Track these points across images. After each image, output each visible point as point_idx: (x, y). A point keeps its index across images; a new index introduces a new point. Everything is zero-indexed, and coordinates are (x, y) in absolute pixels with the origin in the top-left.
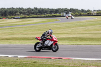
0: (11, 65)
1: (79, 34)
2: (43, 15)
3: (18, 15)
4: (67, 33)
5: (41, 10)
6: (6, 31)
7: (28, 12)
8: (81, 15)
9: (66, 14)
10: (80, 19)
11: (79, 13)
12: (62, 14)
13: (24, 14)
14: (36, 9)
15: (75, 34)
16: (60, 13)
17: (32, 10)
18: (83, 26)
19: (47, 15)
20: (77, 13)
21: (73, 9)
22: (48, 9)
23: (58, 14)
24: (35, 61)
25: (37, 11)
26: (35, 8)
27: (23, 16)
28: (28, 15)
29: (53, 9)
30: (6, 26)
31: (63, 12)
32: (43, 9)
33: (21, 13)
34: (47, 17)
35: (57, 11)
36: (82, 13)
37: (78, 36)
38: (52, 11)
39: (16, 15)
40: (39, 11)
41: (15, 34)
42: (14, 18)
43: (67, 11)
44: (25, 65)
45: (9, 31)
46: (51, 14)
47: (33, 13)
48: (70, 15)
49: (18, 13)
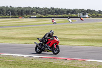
0: (27, 65)
1: (96, 35)
2: (60, 16)
4: (84, 35)
5: (57, 10)
6: (22, 31)
7: (45, 11)
8: (98, 16)
9: (83, 14)
10: (97, 20)
11: (96, 14)
12: (78, 15)
13: (41, 13)
14: (53, 9)
15: (91, 35)
16: (77, 14)
17: (49, 10)
18: (99, 27)
19: (64, 15)
20: (94, 14)
21: (90, 10)
22: (65, 9)
23: (75, 15)
24: (51, 61)
25: (54, 11)
26: (51, 8)
27: (40, 15)
28: (44, 15)
29: (70, 10)
30: (22, 26)
31: (80, 13)
32: (59, 10)
33: (37, 12)
34: (63, 17)
35: (74, 11)
36: (99, 15)
37: (95, 37)
38: (68, 11)
39: (32, 15)
40: (56, 11)
41: (32, 34)
42: (30, 18)
43: (84, 12)
44: (41, 65)
45: (25, 31)
46: (68, 14)
47: (50, 13)
48: (87, 16)
49: (35, 13)
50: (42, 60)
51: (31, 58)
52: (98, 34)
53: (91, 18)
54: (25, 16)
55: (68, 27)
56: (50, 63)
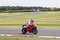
1: (43, 22)
2: (22, 11)
3: (7, 10)
7: (13, 9)
8: (44, 11)
9: (36, 10)
12: (33, 10)
14: (18, 7)
16: (32, 9)
17: (16, 7)
19: (25, 11)
21: (40, 7)
22: (25, 7)
23: (31, 10)
25: (18, 8)
27: (10, 11)
28: (13, 10)
29: (28, 7)
31: (34, 9)
32: (22, 7)
33: (9, 9)
35: (30, 8)
36: (45, 10)
38: (27, 8)
39: (6, 11)
40: (20, 8)
41: (6, 22)
42: (5, 12)
43: (36, 8)
45: (2, 20)
46: (27, 10)
47: (16, 10)
48: (38, 11)
49: (7, 9)
50: (12, 37)
51: (6, 36)
52: (45, 21)
53: (41, 12)
54: (2, 11)
55: (27, 17)
56: (17, 39)
